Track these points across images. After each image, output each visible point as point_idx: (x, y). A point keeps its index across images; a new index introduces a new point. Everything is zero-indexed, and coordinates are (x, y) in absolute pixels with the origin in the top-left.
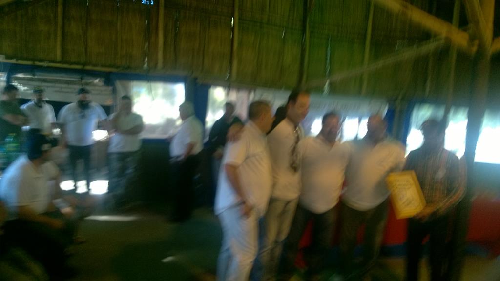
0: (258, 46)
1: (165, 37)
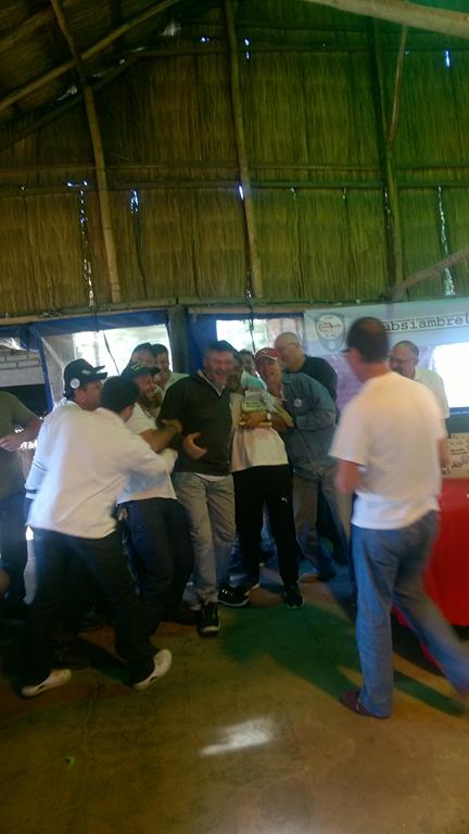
0: (296, 227)
1: (118, 242)
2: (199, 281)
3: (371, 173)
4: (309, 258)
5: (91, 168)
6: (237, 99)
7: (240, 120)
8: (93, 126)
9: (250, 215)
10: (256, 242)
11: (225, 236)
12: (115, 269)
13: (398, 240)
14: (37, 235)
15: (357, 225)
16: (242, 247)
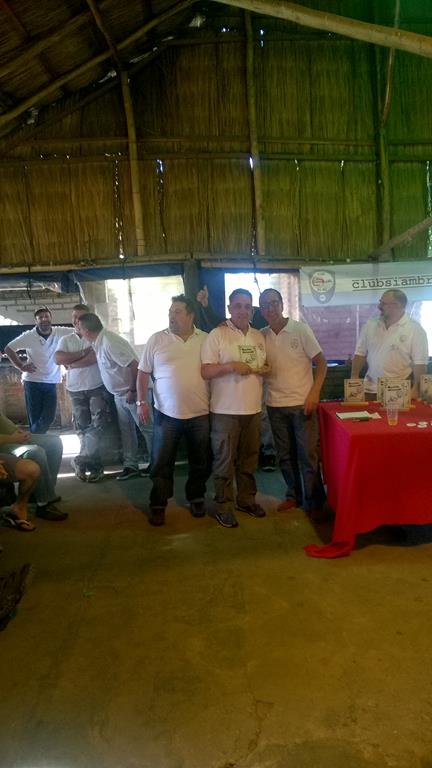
0: (297, 194)
2: (212, 239)
3: (366, 148)
4: (307, 221)
5: (125, 141)
6: (251, 82)
7: (252, 101)
8: (128, 105)
9: (257, 184)
10: (261, 206)
11: (235, 201)
12: (141, 227)
13: (387, 208)
14: (78, 197)
15: (351, 194)
16: (250, 211)
